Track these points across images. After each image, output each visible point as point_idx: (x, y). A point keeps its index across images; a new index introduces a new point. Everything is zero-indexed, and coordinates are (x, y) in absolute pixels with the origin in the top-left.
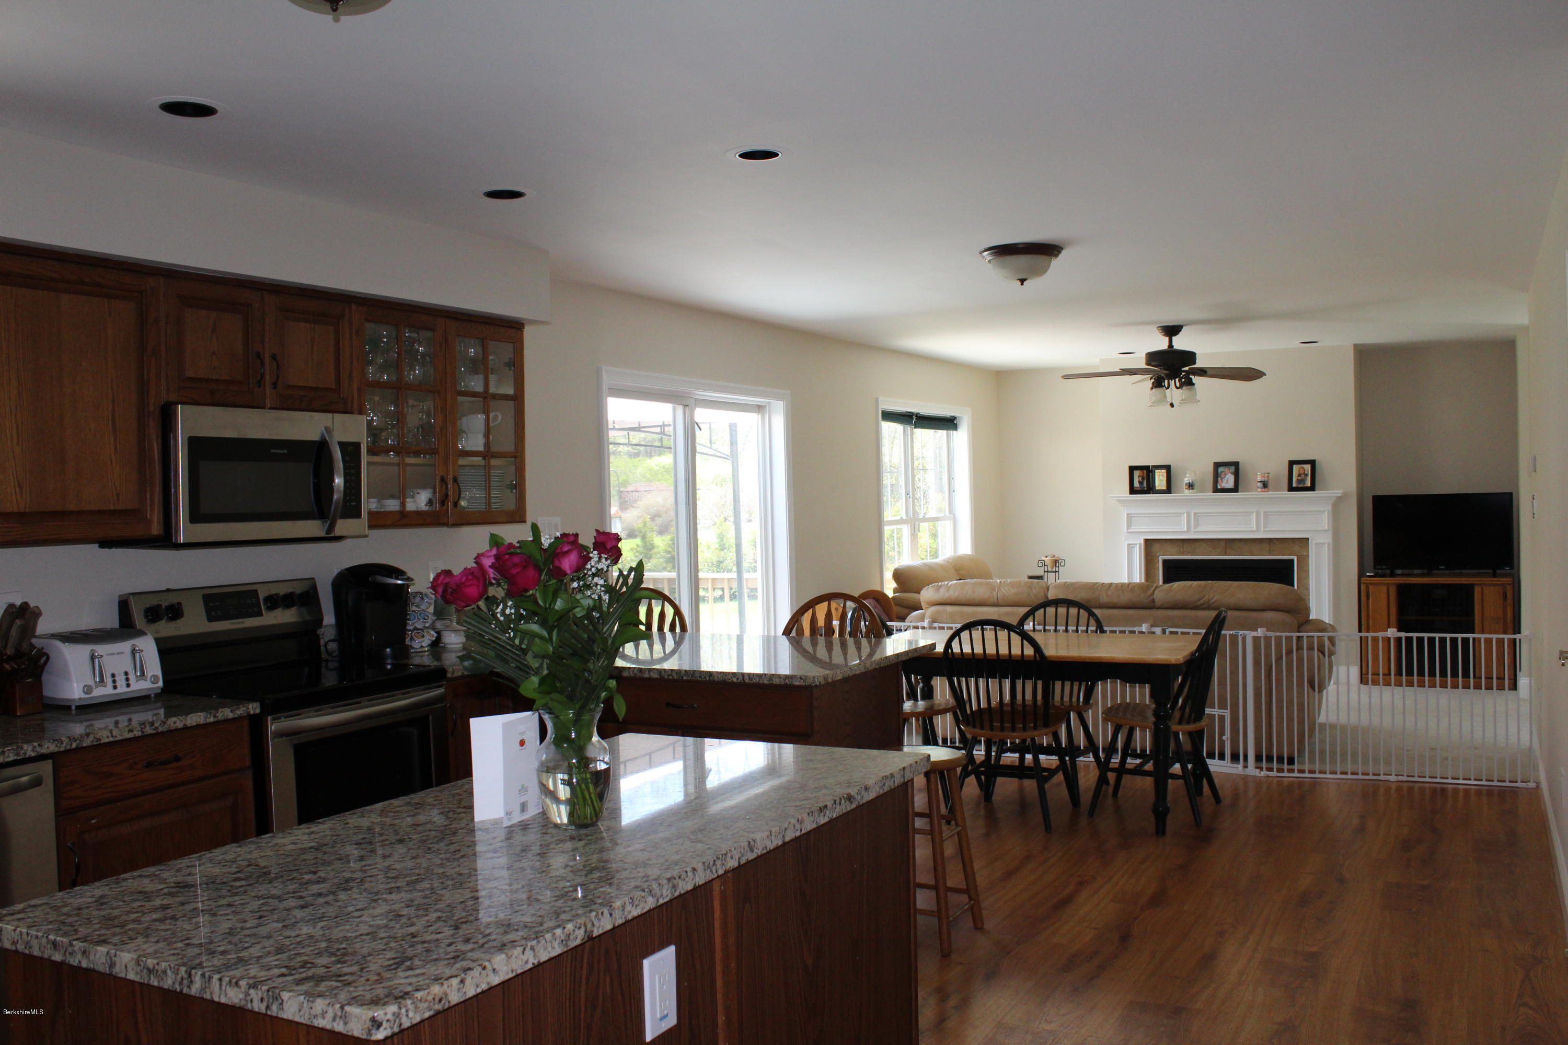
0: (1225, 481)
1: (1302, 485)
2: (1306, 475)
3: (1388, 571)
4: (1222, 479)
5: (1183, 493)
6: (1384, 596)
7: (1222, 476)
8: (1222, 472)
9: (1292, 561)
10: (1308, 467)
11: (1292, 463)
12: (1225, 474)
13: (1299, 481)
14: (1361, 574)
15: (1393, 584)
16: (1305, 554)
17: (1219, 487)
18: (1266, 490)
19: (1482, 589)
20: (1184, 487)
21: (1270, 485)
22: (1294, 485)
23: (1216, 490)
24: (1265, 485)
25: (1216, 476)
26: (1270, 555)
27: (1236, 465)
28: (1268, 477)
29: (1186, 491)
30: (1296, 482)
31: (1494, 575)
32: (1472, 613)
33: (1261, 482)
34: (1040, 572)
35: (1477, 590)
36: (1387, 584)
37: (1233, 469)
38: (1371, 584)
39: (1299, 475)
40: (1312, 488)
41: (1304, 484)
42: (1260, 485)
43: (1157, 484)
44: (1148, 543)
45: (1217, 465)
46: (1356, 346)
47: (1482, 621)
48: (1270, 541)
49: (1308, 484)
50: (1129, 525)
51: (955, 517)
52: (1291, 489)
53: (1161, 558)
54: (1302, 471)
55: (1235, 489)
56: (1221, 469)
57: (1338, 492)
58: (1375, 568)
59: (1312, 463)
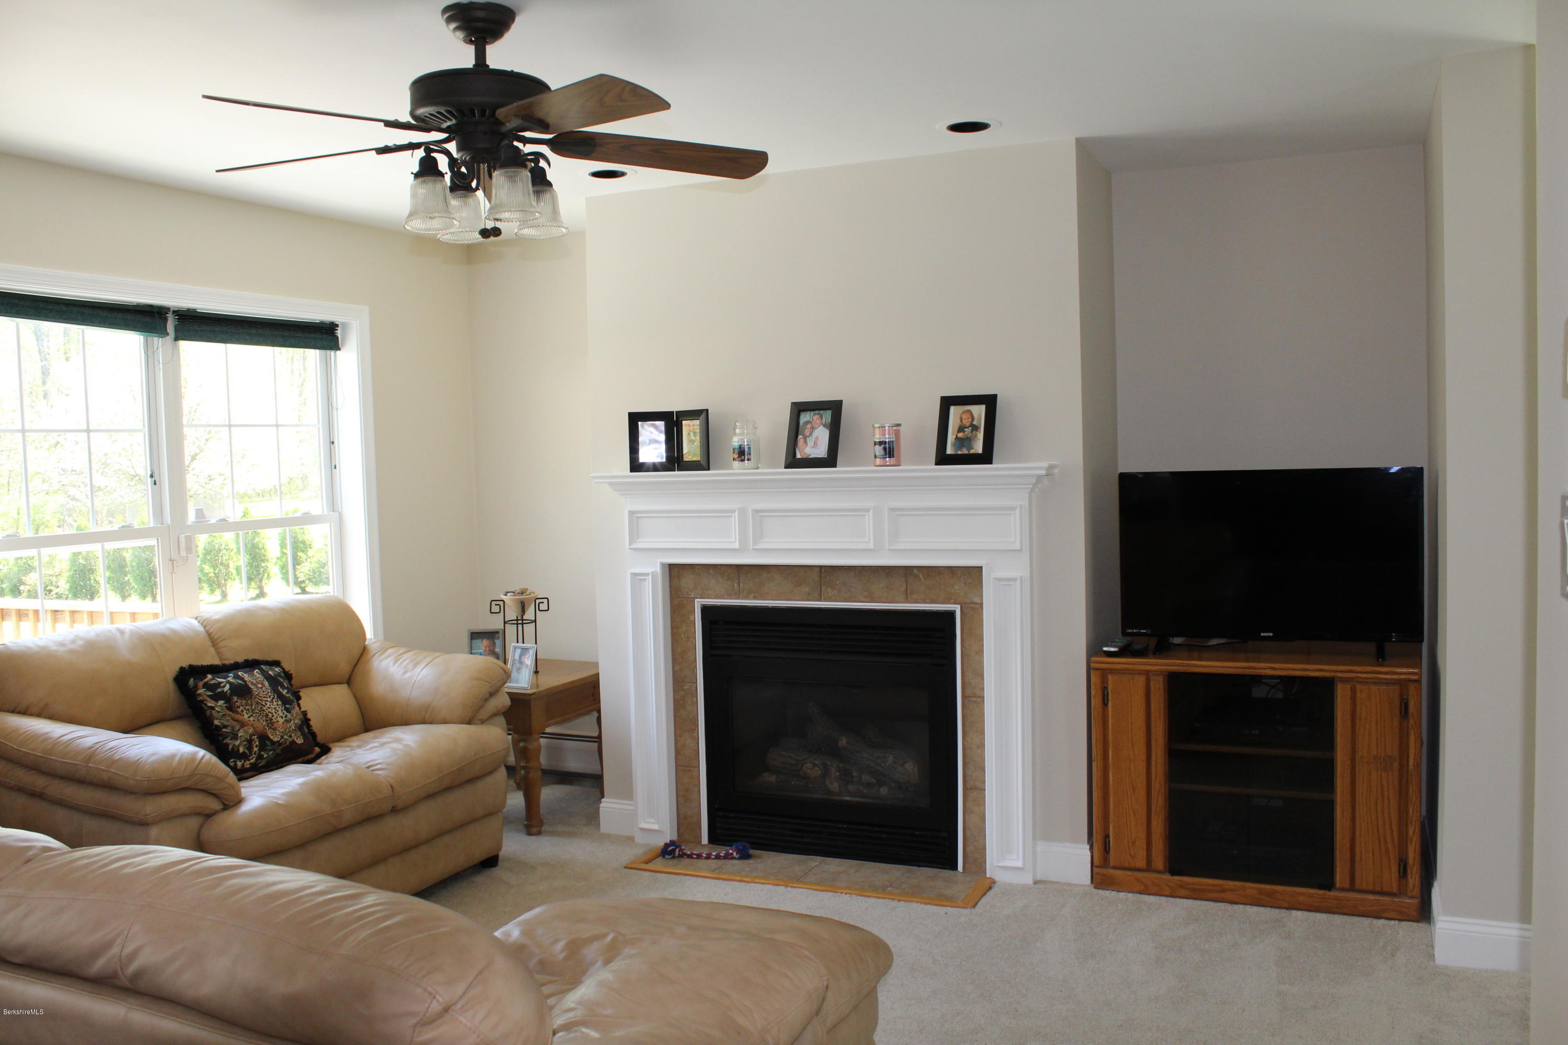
0: (810, 442)
1: (965, 451)
2: (975, 428)
3: (1153, 642)
4: (805, 438)
5: (731, 468)
6: (1138, 699)
7: (807, 432)
8: (807, 423)
9: (951, 615)
10: (979, 411)
11: (947, 402)
12: (813, 428)
13: (960, 442)
14: (1094, 650)
15: (1157, 673)
16: (977, 600)
17: (798, 456)
18: (893, 460)
19: (1353, 691)
20: (732, 455)
21: (904, 449)
22: (949, 451)
23: (793, 462)
24: (889, 450)
25: (795, 431)
26: (907, 601)
27: (835, 408)
28: (897, 433)
29: (736, 464)
30: (954, 445)
31: (1381, 656)
32: (1330, 744)
33: (881, 443)
34: (495, 623)
35: (1341, 694)
36: (1147, 673)
37: (828, 415)
38: (1112, 671)
39: (961, 429)
40: (986, 458)
41: (970, 448)
42: (879, 450)
43: (686, 449)
44: (675, 572)
45: (799, 408)
46: (1078, 141)
47: (1353, 768)
48: (907, 571)
49: (978, 448)
50: (634, 534)
51: (340, 515)
52: (943, 459)
53: (698, 603)
54: (966, 422)
55: (830, 461)
56: (805, 417)
57: (1038, 466)
58: (1124, 634)
59: (990, 402)
